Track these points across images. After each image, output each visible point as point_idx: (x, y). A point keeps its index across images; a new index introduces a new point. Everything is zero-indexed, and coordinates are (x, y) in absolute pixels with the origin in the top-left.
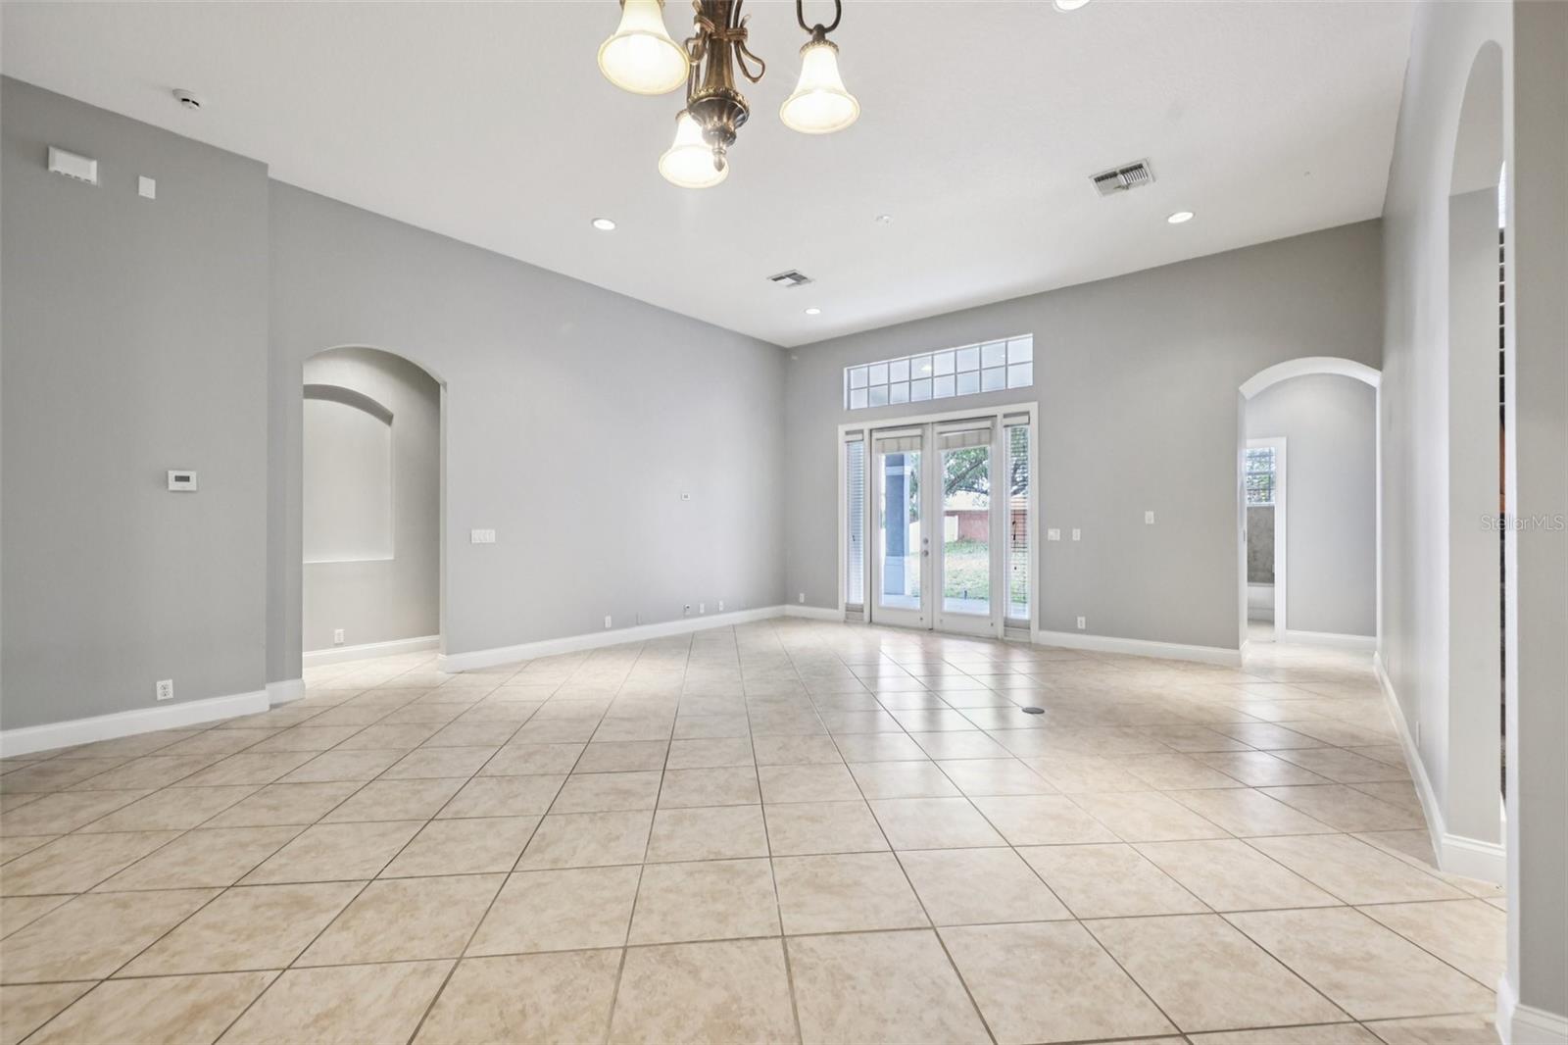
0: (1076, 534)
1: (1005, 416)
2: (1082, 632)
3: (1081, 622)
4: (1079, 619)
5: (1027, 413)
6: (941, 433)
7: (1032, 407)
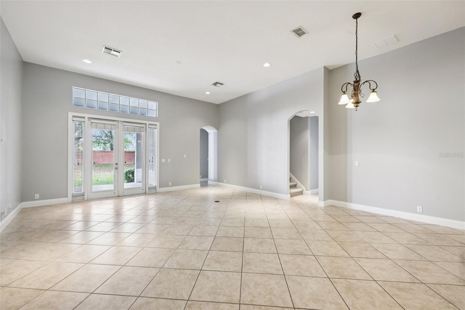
0: (169, 160)
1: (149, 124)
2: (170, 186)
3: (170, 184)
4: (170, 183)
5: (156, 125)
6: (124, 125)
7: (158, 124)
